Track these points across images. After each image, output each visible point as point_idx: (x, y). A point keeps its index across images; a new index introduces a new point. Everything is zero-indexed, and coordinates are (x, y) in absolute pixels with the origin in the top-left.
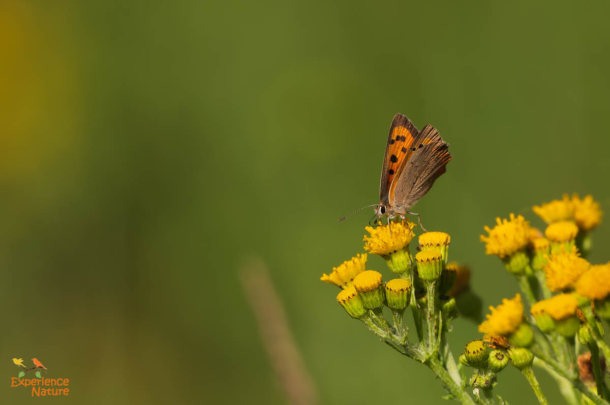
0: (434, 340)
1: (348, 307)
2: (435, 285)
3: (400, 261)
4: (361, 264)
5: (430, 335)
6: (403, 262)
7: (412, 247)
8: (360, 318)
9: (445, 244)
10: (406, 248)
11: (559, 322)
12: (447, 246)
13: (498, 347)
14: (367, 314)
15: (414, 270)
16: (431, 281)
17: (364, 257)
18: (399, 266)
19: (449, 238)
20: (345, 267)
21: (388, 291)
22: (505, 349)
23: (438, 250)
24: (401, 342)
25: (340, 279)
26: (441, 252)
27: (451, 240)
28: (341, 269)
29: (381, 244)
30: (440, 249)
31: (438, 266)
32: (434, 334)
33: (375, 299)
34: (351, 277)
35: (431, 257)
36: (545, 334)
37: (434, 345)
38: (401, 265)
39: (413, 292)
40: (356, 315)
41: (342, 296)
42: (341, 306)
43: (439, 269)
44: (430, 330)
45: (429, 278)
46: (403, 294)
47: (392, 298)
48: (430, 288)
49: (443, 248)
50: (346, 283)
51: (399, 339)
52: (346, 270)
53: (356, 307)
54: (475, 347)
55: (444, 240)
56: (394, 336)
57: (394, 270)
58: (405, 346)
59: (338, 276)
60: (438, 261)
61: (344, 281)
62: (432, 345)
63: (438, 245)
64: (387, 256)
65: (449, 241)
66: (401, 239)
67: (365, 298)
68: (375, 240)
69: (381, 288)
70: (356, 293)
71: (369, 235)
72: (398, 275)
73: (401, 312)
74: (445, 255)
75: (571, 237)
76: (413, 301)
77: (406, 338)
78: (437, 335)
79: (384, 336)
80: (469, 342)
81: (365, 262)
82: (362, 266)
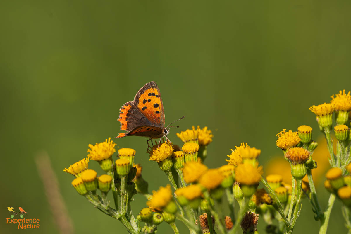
0: (124, 207)
1: (78, 189)
2: (125, 178)
3: (107, 165)
4: (86, 163)
5: (122, 204)
6: (108, 165)
7: (114, 157)
8: (84, 195)
9: (133, 155)
10: (111, 158)
11: (191, 201)
12: (134, 157)
13: (157, 211)
14: (88, 193)
15: (114, 169)
16: (123, 176)
17: (87, 161)
18: (106, 167)
19: (135, 152)
20: (77, 165)
21: (100, 183)
22: (161, 212)
23: (128, 159)
24: (106, 209)
25: (74, 172)
26: (130, 160)
27: (136, 153)
28: (75, 166)
29: (97, 156)
30: (129, 158)
31: (127, 168)
32: (124, 203)
33: (92, 186)
34: (80, 171)
35: (124, 163)
36: (183, 206)
37: (123, 209)
38: (107, 166)
39: (113, 181)
40: (82, 193)
41: (75, 182)
42: (74, 188)
43: (128, 169)
44: (121, 201)
45: (122, 174)
46: (107, 185)
47: (101, 186)
48: (123, 180)
49: (131, 157)
50: (77, 174)
51: (104, 206)
52: (77, 167)
53: (82, 189)
54: (145, 212)
55: (132, 153)
56: (102, 205)
57: (104, 169)
58: (108, 211)
59: (73, 170)
60: (127, 165)
61: (76, 173)
62: (123, 210)
63: (129, 156)
64: (100, 162)
65: (135, 154)
66: (108, 153)
67: (87, 185)
68: (94, 153)
69: (96, 180)
70: (82, 182)
71: (91, 149)
72: (106, 172)
73: (106, 193)
74: (132, 161)
75: (196, 150)
76: (113, 186)
77: (109, 207)
78: (125, 203)
79: (96, 205)
80: (142, 209)
81: (88, 162)
82: (86, 165)
